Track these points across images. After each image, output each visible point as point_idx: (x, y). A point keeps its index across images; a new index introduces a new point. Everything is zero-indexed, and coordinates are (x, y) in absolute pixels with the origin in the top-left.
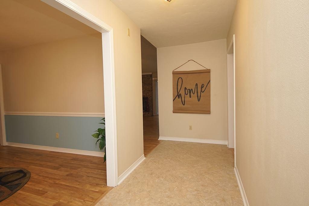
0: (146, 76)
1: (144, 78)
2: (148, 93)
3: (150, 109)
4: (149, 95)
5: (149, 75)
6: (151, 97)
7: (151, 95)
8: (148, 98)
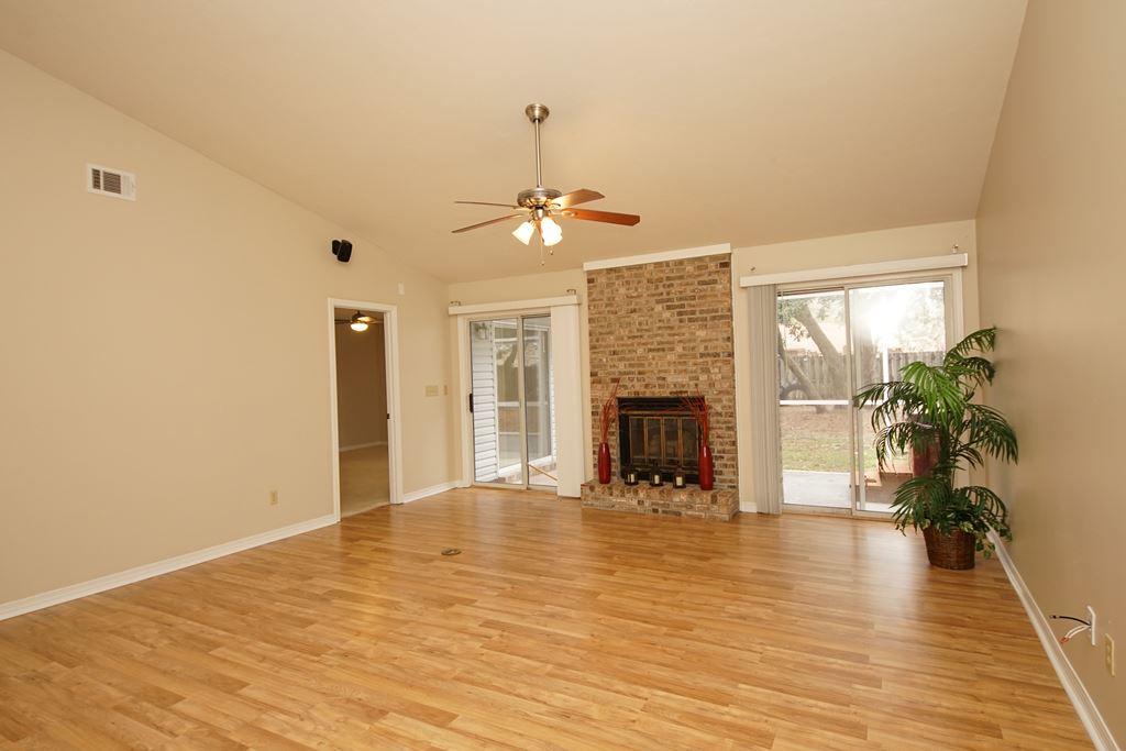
0: (690, 268)
1: (681, 277)
2: (707, 371)
3: (721, 473)
4: (712, 385)
5: (713, 258)
6: (725, 398)
7: (726, 386)
8: (703, 398)
